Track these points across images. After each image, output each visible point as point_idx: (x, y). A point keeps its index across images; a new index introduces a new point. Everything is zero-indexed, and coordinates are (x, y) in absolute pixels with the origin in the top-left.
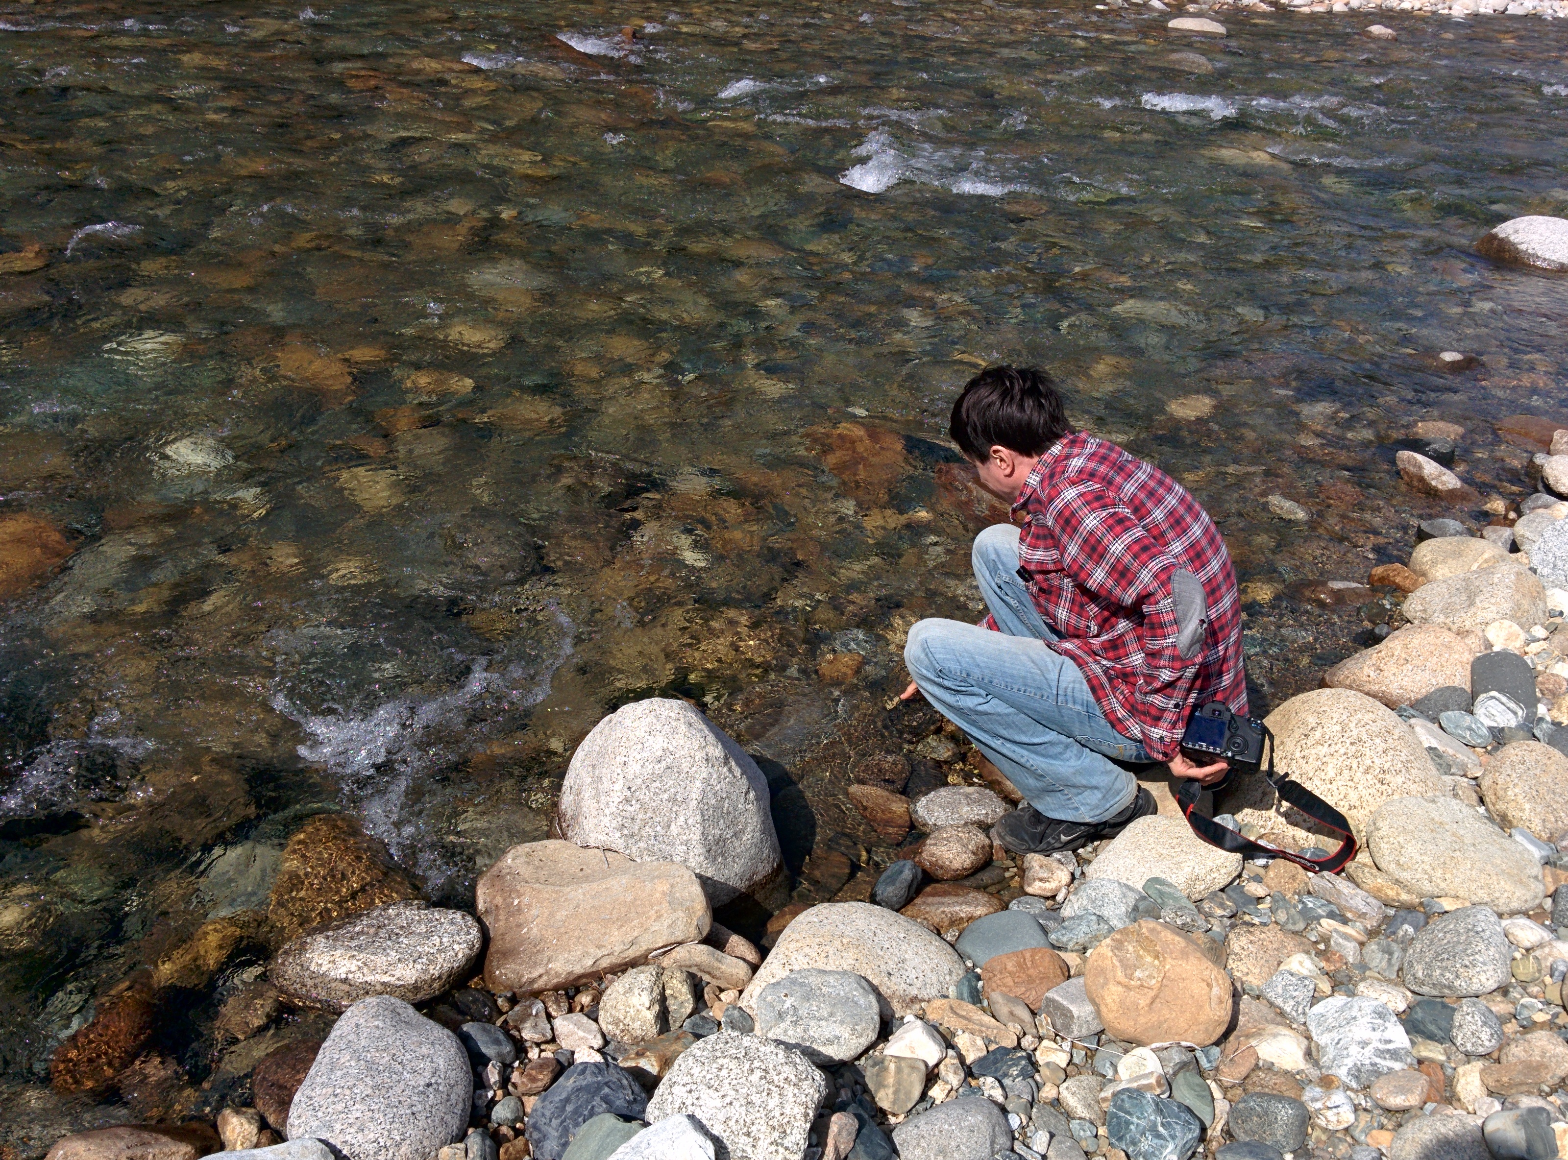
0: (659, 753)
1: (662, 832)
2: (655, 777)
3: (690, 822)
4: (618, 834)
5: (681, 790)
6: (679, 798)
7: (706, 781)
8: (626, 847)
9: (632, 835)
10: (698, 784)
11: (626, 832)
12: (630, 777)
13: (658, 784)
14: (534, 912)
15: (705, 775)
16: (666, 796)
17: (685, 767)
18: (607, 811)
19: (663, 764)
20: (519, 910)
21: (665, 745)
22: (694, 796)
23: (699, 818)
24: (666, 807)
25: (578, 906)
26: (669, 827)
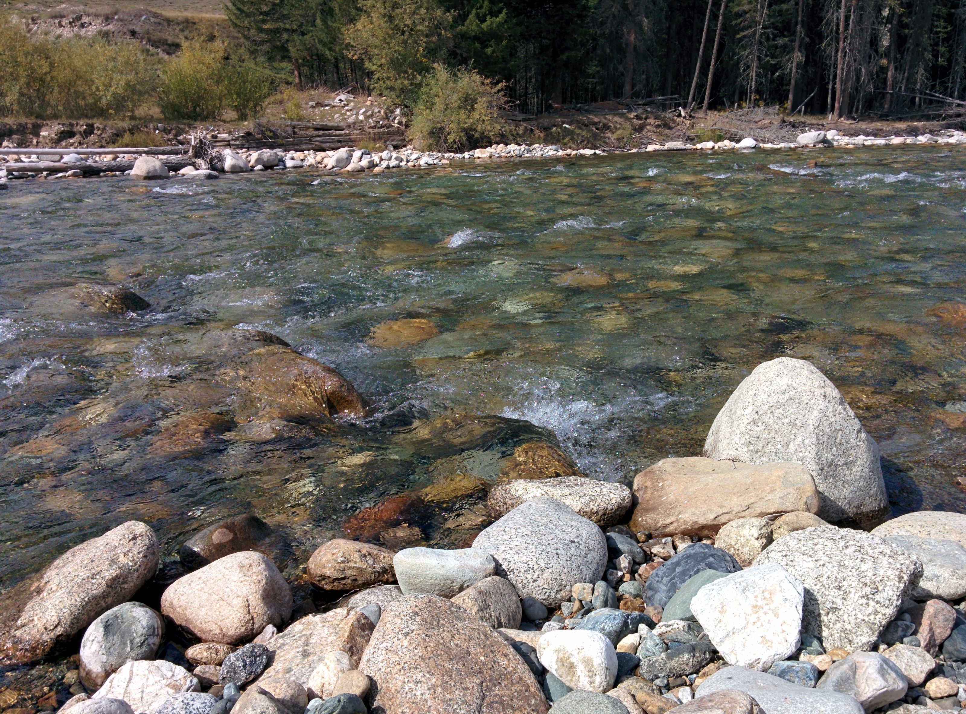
0: (784, 388)
1: (782, 450)
2: (778, 405)
3: (806, 442)
4: (746, 449)
5: (800, 417)
6: (798, 423)
7: (823, 412)
8: (751, 460)
9: (757, 452)
10: (815, 413)
11: (752, 448)
12: (758, 403)
13: (781, 411)
14: (673, 488)
15: (822, 407)
16: (787, 421)
17: (805, 399)
18: (738, 432)
19: (787, 396)
20: (662, 488)
21: (790, 383)
22: (811, 422)
23: (814, 440)
24: (787, 429)
25: (707, 485)
26: (788, 446)
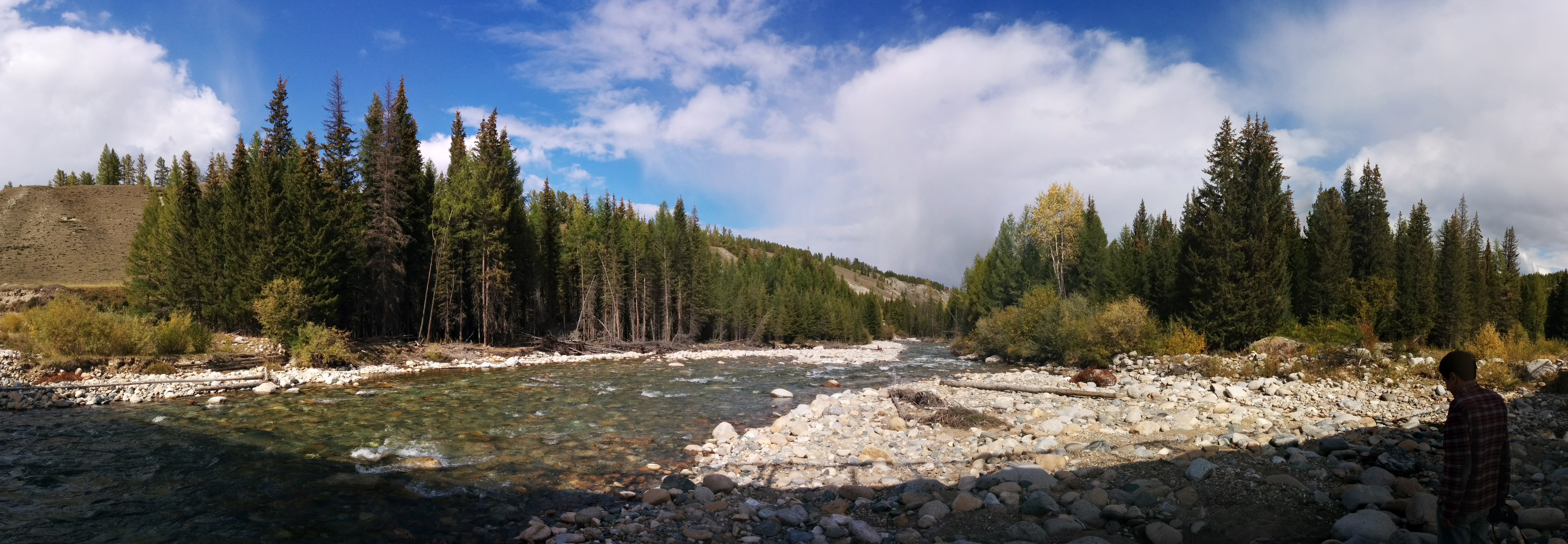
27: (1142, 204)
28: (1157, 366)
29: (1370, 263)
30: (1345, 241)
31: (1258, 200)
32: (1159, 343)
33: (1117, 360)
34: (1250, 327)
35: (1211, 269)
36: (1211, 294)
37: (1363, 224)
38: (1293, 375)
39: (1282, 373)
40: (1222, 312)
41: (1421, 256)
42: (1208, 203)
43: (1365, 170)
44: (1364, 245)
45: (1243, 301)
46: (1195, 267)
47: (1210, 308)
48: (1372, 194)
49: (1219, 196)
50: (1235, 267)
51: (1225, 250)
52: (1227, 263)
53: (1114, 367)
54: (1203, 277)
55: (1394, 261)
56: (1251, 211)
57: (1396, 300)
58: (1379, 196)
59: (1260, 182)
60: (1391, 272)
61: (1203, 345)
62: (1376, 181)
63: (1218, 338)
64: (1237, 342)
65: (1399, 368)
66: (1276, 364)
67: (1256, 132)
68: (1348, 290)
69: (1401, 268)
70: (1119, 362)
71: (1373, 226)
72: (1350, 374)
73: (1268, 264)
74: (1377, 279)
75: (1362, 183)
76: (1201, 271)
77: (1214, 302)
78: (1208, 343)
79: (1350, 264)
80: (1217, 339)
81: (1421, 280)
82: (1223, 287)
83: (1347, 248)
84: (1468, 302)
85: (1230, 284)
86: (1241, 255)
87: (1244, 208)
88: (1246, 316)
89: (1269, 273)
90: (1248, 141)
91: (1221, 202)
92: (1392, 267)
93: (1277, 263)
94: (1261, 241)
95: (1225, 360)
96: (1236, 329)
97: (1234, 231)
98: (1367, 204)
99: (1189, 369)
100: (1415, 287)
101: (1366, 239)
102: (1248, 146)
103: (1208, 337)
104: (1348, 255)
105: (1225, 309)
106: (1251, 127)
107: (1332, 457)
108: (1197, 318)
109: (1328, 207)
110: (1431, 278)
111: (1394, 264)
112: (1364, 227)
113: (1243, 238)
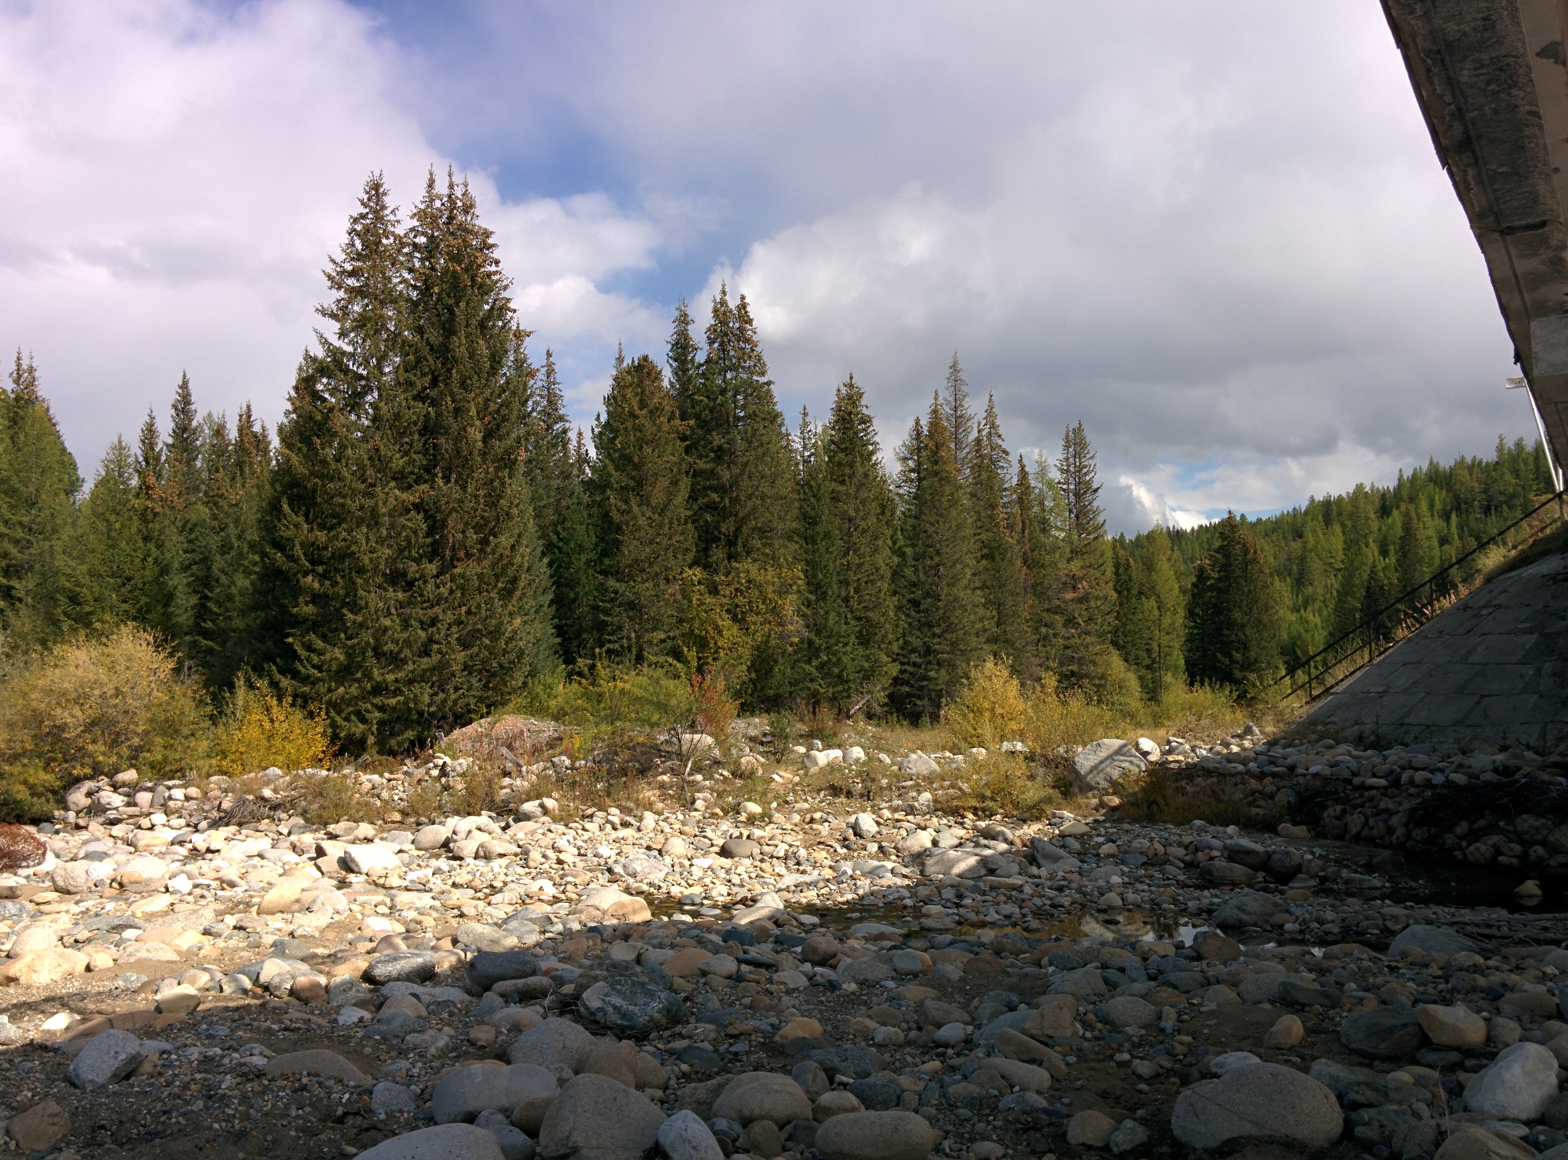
27: (184, 385)
28: (192, 805)
29: (738, 529)
30: (675, 483)
31: (455, 387)
32: (203, 745)
33: (78, 797)
34: (442, 695)
35: (343, 555)
36: (342, 618)
37: (717, 440)
38: (529, 806)
39: (506, 803)
40: (371, 661)
41: (857, 510)
42: (333, 392)
43: (716, 311)
44: (721, 489)
45: (422, 634)
46: (298, 551)
47: (339, 654)
48: (734, 368)
49: (361, 377)
50: (401, 551)
51: (374, 511)
52: (381, 541)
53: (71, 815)
54: (323, 577)
55: (795, 525)
56: (439, 415)
57: (804, 616)
58: (750, 371)
59: (459, 344)
60: (789, 550)
61: (320, 745)
62: (742, 336)
63: (362, 727)
64: (410, 734)
65: (782, 777)
66: (490, 782)
67: (451, 218)
68: (687, 597)
69: (809, 539)
70: (85, 802)
71: (740, 445)
72: (663, 798)
73: (485, 542)
74: (754, 570)
75: (711, 342)
76: (313, 562)
77: (350, 638)
78: (334, 738)
79: (690, 536)
80: (359, 729)
81: (860, 566)
82: (373, 599)
83: (680, 498)
84: (981, 611)
85: (391, 594)
86: (418, 520)
87: (420, 408)
88: (432, 669)
89: (486, 563)
90: (431, 238)
91: (368, 390)
92: (790, 539)
93: (505, 540)
94: (464, 488)
95: (369, 779)
96: (406, 703)
97: (398, 462)
98: (723, 392)
99: (275, 807)
100: (845, 583)
101: (726, 476)
102: (430, 251)
103: (333, 725)
104: (684, 513)
105: (378, 654)
106: (438, 204)
107: (492, 997)
108: (305, 680)
109: (635, 402)
110: (885, 560)
111: (795, 531)
112: (720, 448)
113: (419, 480)
